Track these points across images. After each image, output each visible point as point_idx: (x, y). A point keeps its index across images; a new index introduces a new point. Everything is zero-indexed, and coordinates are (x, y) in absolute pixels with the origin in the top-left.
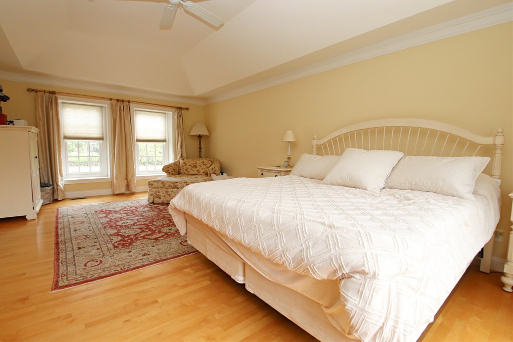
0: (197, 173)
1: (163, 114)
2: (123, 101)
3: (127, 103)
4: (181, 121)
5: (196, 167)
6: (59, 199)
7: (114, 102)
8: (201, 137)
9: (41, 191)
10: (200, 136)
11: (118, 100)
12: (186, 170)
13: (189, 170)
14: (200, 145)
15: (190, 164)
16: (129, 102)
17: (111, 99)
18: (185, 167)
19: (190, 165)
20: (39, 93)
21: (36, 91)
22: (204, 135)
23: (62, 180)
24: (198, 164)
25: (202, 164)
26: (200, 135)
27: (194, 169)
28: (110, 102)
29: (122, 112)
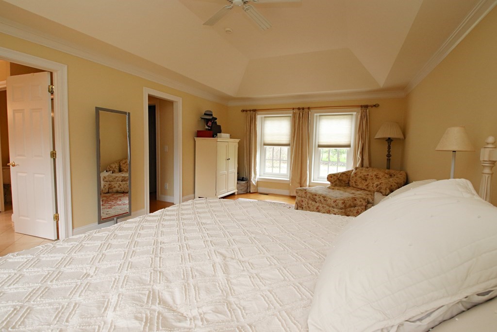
0: (365, 188)
1: (350, 116)
2: (303, 109)
3: (307, 110)
4: (364, 122)
5: (366, 180)
6: (251, 192)
7: (296, 111)
8: (392, 140)
9: (238, 183)
10: (389, 140)
11: (299, 109)
12: (355, 182)
13: (358, 183)
14: (389, 151)
15: (361, 175)
16: (309, 108)
17: (293, 109)
18: (354, 179)
19: (360, 177)
20: (248, 112)
21: (246, 111)
22: (396, 138)
23: (255, 177)
24: (369, 177)
25: (374, 178)
26: (389, 138)
27: (363, 182)
28: (292, 111)
29: (301, 119)
